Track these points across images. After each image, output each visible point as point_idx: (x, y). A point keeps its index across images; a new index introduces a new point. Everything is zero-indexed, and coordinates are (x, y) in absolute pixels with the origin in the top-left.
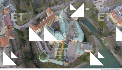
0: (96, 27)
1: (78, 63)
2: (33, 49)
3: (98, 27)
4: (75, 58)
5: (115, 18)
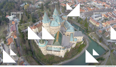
1: (74, 54)
3: (84, 27)
4: (71, 45)
5: (94, 21)
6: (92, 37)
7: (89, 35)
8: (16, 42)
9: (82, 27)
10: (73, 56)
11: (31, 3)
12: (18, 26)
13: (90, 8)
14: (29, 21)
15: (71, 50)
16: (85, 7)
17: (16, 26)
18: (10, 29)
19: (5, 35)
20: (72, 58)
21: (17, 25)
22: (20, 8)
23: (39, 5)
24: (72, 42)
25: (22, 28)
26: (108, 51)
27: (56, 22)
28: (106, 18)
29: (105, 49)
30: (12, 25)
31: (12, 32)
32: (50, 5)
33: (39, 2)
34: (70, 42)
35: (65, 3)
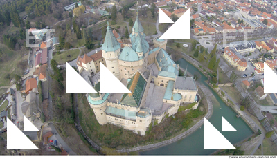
0: (204, 70)
1: (170, 132)
2: (75, 106)
3: (208, 70)
4: (164, 109)
5: (233, 57)
6: (223, 94)
7: (218, 89)
8: (42, 88)
9: (201, 70)
10: (169, 136)
11: (89, 3)
12: (54, 54)
13: (229, 24)
14: (80, 45)
15: (163, 121)
16: (218, 20)
17: (48, 52)
18: (34, 59)
19: (21, 70)
20: (164, 139)
21: (51, 51)
22: (64, 14)
23: (106, 10)
24: (168, 101)
25: (62, 59)
26: (259, 133)
27: (132, 51)
28: (267, 51)
29: (253, 127)
30: (40, 49)
31: (38, 66)
32: (132, 11)
33: (108, 4)
34: (164, 101)
35: (170, 8)
